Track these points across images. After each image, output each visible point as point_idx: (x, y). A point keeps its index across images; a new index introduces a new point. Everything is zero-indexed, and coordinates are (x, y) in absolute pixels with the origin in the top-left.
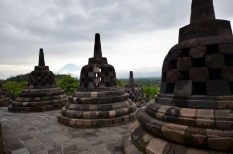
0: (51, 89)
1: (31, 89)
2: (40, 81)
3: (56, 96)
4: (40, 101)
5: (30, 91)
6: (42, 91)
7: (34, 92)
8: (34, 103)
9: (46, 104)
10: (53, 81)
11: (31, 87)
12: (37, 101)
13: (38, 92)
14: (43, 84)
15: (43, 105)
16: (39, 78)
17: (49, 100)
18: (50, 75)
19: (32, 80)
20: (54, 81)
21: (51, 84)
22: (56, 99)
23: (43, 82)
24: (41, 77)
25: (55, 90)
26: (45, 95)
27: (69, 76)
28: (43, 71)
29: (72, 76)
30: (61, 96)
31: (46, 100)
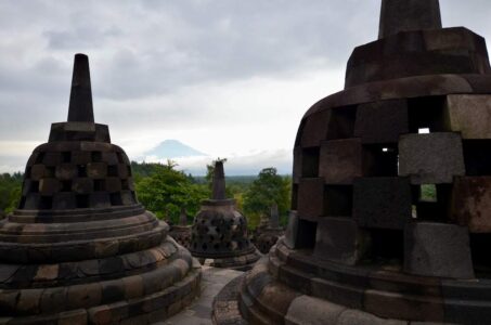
0: (113, 223)
1: (28, 221)
2: (67, 185)
3: (133, 258)
4: (60, 282)
5: (19, 231)
6: (72, 235)
7: (37, 237)
8: (30, 294)
9: (87, 302)
10: (125, 185)
11: (31, 212)
12: (45, 283)
13: (53, 237)
14: (82, 201)
15: (68, 308)
16: (64, 173)
17: (103, 277)
18: (114, 160)
19: (37, 183)
20: (126, 188)
21: (115, 199)
22: (134, 270)
23: (80, 191)
24: (75, 172)
25: (129, 230)
26: (84, 253)
27: (169, 168)
28: (83, 145)
29: (176, 168)
30: (158, 254)
31: (89, 278)
